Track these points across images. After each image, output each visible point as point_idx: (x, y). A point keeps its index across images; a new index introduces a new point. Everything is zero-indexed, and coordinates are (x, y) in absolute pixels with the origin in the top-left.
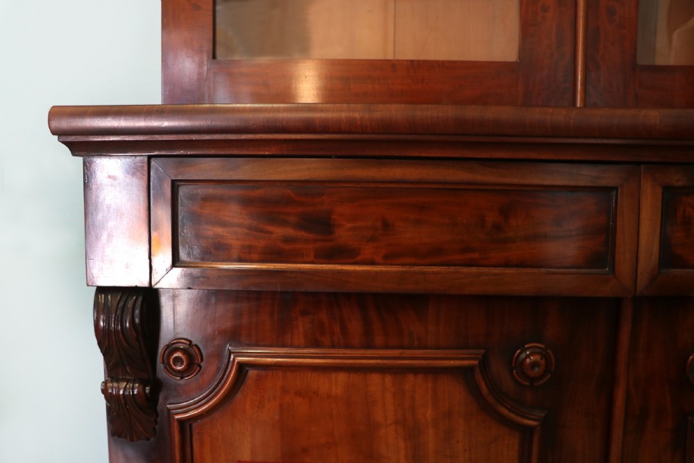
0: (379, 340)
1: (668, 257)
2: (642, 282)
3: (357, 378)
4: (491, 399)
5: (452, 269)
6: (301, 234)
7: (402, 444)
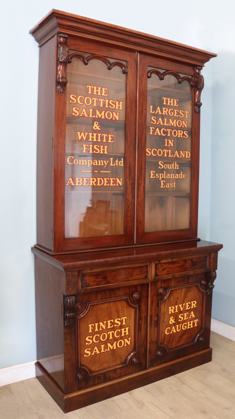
0: (112, 296)
1: (156, 275)
2: (152, 280)
3: (108, 304)
4: (130, 303)
5: (125, 282)
6: (103, 280)
7: (116, 315)
